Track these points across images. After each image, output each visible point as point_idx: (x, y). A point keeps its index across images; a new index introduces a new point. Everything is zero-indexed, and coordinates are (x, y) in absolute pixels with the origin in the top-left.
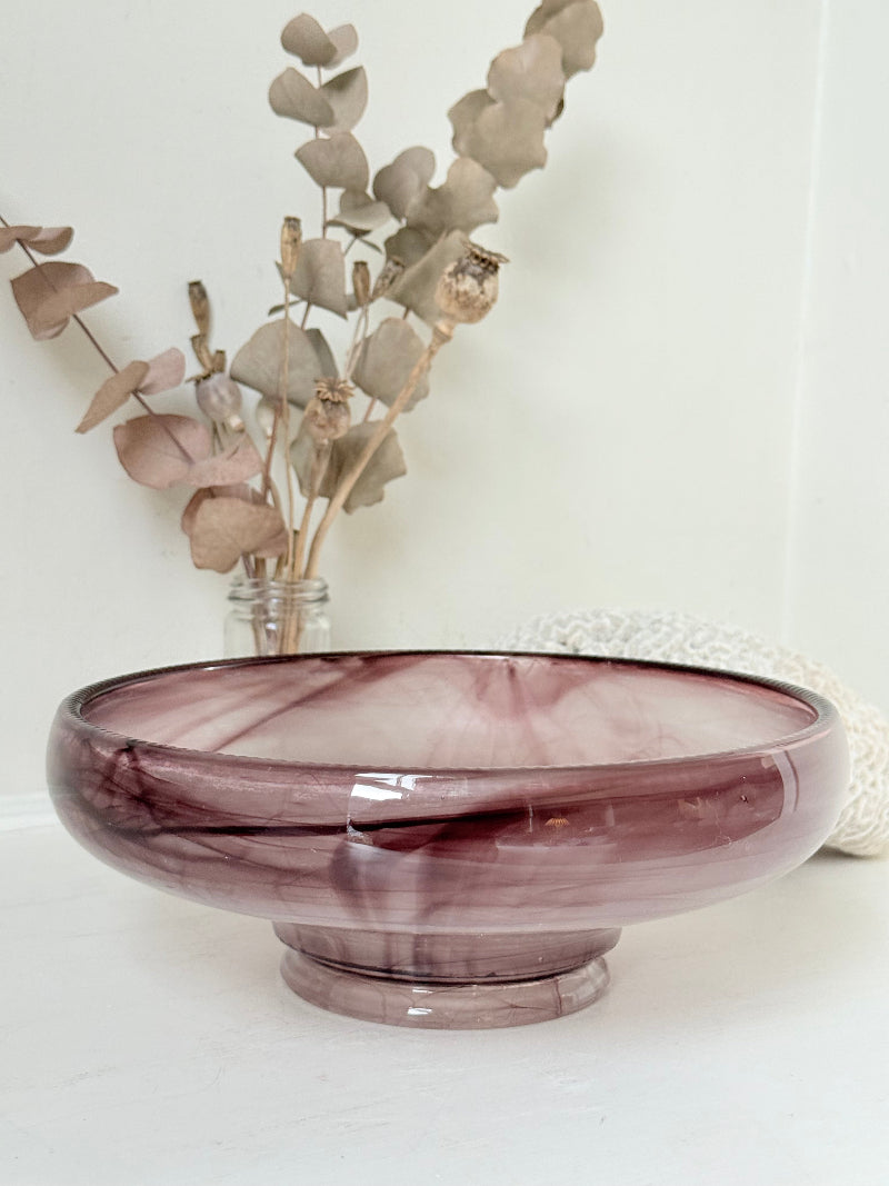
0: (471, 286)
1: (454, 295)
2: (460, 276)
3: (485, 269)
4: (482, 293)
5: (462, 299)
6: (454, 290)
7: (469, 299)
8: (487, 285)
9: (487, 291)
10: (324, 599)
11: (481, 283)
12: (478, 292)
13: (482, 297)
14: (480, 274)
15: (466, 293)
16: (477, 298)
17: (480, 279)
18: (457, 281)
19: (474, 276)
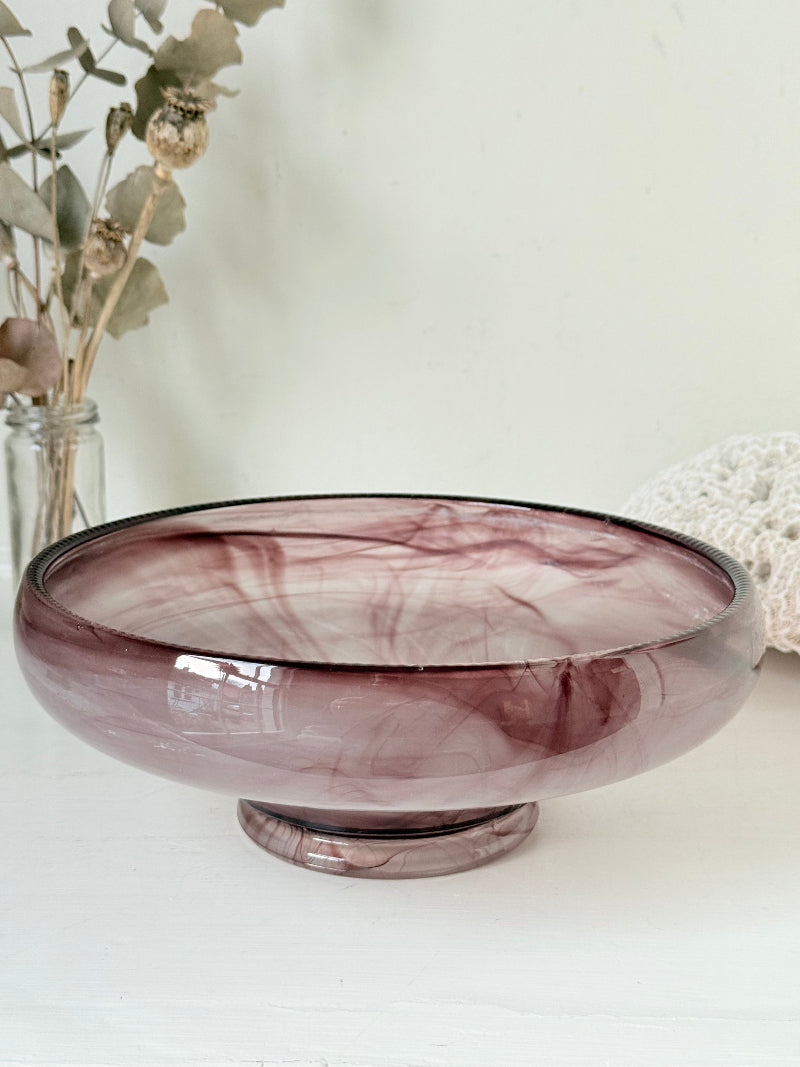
0: (171, 133)
1: (156, 142)
2: (161, 124)
3: (184, 116)
4: (182, 139)
5: (163, 146)
6: (155, 138)
7: (169, 146)
8: (188, 132)
9: (186, 138)
10: (94, 419)
11: (180, 131)
12: (177, 139)
13: (182, 144)
14: (179, 122)
15: (165, 140)
16: (177, 145)
17: (180, 127)
18: (159, 128)
19: (173, 123)
